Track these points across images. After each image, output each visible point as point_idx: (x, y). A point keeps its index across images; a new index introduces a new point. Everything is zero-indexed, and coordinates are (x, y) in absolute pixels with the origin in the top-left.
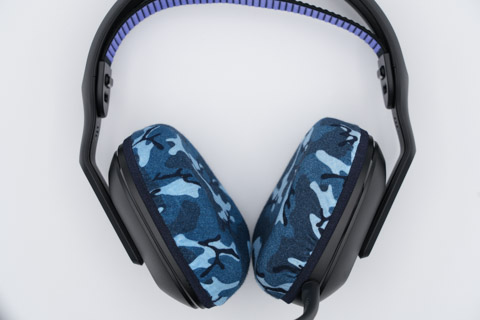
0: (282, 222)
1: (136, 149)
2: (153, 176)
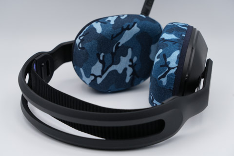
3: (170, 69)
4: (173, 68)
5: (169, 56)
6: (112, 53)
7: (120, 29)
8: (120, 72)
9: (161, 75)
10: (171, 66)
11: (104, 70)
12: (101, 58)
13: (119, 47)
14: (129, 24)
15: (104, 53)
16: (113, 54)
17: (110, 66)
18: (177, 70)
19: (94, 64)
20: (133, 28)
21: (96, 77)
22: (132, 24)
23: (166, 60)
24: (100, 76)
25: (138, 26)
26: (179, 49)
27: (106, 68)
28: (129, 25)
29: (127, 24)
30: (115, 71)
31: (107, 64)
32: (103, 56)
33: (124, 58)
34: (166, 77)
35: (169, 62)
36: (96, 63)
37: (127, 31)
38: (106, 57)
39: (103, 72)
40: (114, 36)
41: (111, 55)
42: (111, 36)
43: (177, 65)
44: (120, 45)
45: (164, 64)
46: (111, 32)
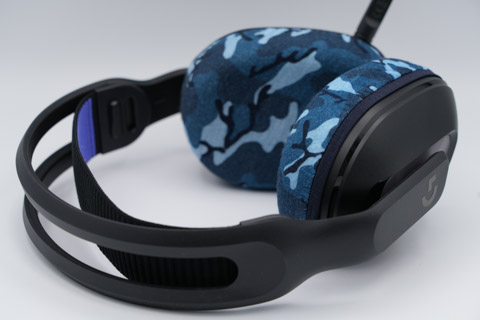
0: (314, 53)
1: (323, 146)
2: (343, 105)
3: (309, 155)
4: (314, 155)
5: (315, 127)
6: (251, 105)
7: (274, 57)
8: (268, 148)
9: (290, 165)
10: (312, 149)
11: (232, 138)
12: (226, 112)
13: (268, 96)
14: (298, 49)
15: (233, 101)
16: (254, 109)
17: (245, 132)
18: (320, 160)
19: (209, 121)
20: (304, 61)
21: (211, 150)
22: (306, 50)
23: (305, 134)
24: (222, 150)
25: (317, 58)
26: (340, 117)
27: (234, 135)
28: (296, 52)
29: (293, 49)
30: (256, 146)
31: (239, 126)
32: (231, 110)
33: (279, 121)
34: (298, 171)
35: (310, 141)
36: (213, 119)
37: (288, 65)
38: (237, 111)
39: (229, 142)
40: (258, 69)
41: (248, 110)
42: (249, 68)
43: (323, 150)
44: (270, 92)
45: (299, 142)
46: (250, 59)
